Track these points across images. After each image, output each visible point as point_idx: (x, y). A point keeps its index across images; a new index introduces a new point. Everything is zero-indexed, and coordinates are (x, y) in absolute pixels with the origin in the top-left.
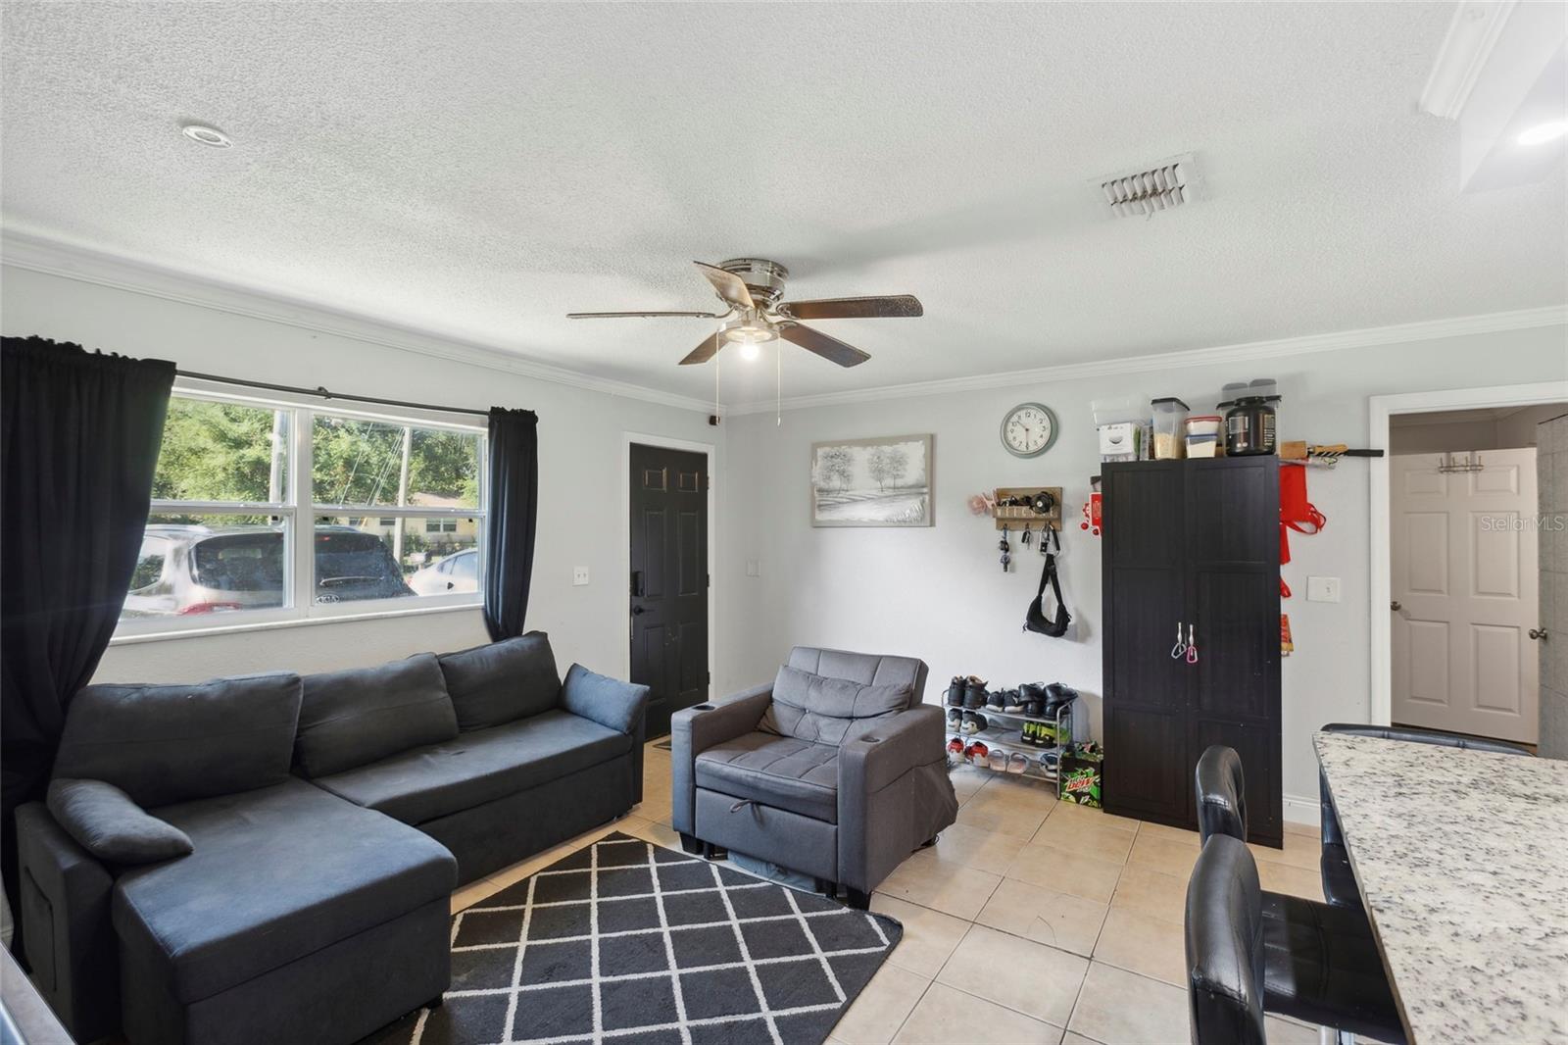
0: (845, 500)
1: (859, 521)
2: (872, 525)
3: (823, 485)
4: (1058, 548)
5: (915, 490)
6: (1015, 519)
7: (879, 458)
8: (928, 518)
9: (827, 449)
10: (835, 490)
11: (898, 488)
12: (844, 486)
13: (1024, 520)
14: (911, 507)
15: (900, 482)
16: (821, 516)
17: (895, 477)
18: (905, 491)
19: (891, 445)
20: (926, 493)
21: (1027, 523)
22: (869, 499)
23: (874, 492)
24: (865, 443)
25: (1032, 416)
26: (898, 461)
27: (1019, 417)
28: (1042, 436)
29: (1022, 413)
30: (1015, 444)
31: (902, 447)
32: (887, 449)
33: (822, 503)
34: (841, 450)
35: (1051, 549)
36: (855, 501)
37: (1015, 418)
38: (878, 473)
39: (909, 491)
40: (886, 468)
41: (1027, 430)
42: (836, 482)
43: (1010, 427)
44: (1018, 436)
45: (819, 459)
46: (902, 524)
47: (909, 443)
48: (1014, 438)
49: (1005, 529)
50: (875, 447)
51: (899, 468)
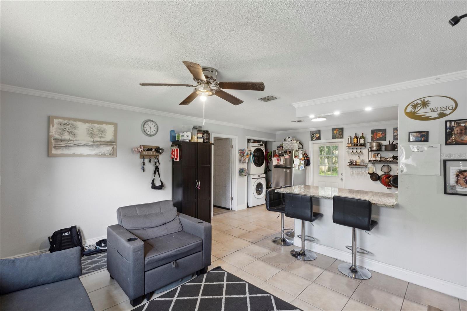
0: (72, 145)
1: (81, 154)
2: (88, 156)
3: (57, 136)
4: (159, 164)
5: (110, 143)
6: (146, 155)
7: (92, 129)
8: (113, 154)
9: (61, 120)
10: (67, 140)
11: (102, 142)
12: (72, 139)
13: (149, 155)
14: (108, 149)
15: (102, 140)
16: (54, 152)
17: (100, 137)
18: (105, 143)
19: (99, 125)
20: (115, 145)
21: (150, 156)
22: (86, 145)
23: (90, 143)
24: (85, 121)
25: (152, 124)
26: (102, 132)
27: (148, 123)
28: (154, 131)
29: (149, 122)
30: (147, 132)
31: (104, 126)
32: (97, 126)
33: (57, 145)
34: (70, 122)
35: (158, 164)
36: (78, 146)
37: (147, 124)
38: (92, 134)
39: (107, 143)
40: (95, 133)
41: (150, 128)
42: (66, 136)
43: (145, 126)
44: (147, 129)
45: (55, 124)
46: (103, 156)
47: (107, 125)
48: (146, 130)
49: (144, 158)
50: (90, 124)
51: (103, 134)
